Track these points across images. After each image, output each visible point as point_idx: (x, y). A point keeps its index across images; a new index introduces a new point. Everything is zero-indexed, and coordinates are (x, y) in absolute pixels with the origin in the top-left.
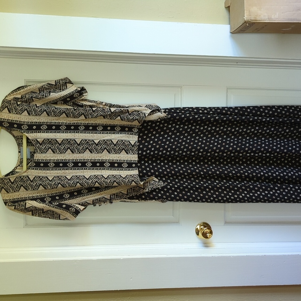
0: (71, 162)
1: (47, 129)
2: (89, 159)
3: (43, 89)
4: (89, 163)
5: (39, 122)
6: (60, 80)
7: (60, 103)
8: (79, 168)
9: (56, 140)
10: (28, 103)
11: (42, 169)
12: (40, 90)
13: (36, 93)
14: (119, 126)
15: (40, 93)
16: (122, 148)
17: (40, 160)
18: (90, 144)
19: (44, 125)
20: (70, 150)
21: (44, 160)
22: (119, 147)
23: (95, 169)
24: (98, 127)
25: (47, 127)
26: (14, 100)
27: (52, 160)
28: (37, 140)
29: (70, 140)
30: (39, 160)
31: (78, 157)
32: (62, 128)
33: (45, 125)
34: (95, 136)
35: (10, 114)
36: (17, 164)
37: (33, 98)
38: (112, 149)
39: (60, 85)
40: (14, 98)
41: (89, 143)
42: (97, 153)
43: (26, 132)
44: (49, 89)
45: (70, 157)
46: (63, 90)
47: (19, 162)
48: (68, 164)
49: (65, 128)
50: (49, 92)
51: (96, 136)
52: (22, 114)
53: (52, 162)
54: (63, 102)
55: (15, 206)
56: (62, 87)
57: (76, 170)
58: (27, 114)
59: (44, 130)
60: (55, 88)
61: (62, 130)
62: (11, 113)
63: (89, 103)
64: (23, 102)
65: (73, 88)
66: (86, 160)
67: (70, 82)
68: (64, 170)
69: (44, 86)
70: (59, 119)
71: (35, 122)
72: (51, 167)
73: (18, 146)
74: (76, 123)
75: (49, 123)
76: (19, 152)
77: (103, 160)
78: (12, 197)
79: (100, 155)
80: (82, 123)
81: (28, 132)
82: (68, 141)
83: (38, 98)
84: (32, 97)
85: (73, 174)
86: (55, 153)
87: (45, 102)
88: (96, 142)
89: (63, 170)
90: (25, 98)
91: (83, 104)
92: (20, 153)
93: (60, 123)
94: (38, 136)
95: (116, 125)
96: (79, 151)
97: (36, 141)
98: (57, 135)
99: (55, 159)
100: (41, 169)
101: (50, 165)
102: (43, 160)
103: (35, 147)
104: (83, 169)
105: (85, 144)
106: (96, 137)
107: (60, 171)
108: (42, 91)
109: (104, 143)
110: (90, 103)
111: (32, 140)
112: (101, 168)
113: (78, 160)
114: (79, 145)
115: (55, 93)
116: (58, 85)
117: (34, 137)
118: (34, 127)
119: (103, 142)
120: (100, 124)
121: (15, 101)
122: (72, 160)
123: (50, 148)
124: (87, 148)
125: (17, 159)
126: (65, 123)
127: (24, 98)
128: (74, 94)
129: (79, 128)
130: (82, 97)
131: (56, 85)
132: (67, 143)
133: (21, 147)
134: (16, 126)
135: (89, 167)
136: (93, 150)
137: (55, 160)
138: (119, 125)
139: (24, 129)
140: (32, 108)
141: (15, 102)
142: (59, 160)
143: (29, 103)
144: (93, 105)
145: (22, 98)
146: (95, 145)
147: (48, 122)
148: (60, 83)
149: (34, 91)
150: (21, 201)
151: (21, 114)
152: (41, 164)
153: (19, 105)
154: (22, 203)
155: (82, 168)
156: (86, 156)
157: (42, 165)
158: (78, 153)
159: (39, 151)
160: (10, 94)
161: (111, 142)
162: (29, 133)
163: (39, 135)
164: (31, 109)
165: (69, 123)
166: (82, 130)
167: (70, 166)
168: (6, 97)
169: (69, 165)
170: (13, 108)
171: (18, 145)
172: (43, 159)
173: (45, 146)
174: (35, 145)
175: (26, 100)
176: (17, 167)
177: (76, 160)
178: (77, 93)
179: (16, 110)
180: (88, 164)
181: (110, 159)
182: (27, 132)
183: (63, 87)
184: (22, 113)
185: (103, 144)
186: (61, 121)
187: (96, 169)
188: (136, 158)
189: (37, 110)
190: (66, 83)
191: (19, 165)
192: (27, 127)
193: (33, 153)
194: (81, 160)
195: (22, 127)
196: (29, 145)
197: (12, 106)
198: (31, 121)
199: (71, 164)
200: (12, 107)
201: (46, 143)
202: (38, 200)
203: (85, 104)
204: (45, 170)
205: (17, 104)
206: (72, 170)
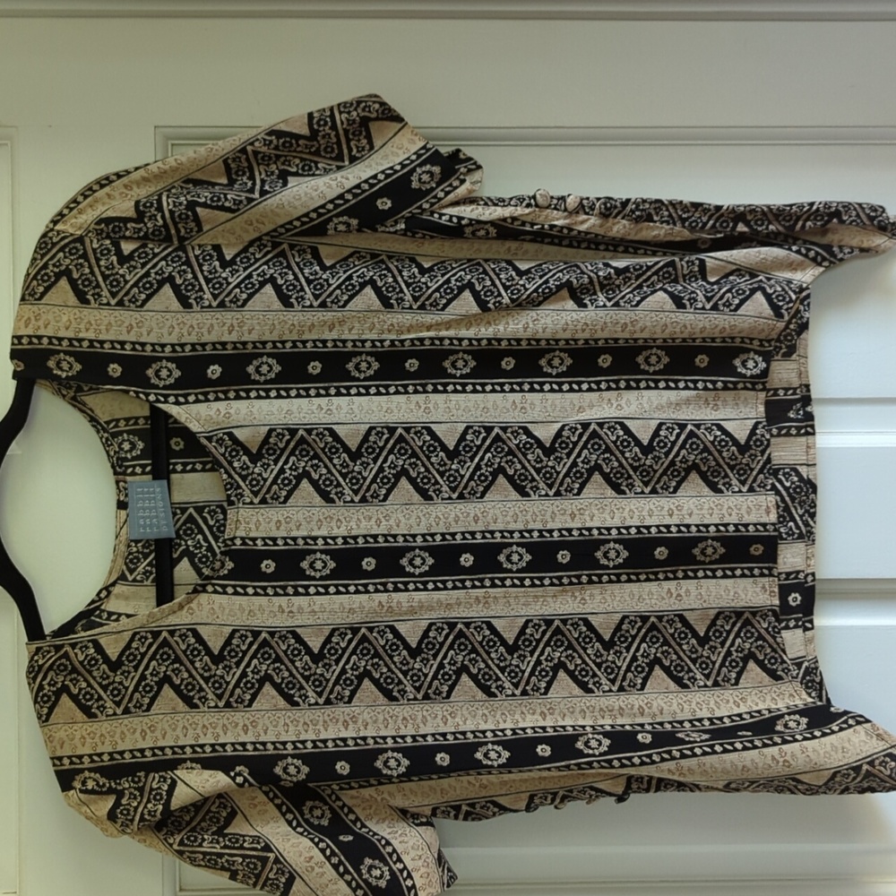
0: (421, 548)
1: (279, 379)
2: (512, 527)
3: (248, 160)
4: (514, 548)
5: (234, 343)
6: (332, 109)
7: (341, 228)
8: (463, 581)
9: (333, 433)
10: (176, 242)
11: (270, 591)
12: (233, 166)
13: (214, 185)
14: (658, 347)
15: (232, 182)
16: (684, 460)
17: (259, 542)
18: (513, 447)
19: (265, 359)
20: (412, 481)
21: (280, 542)
22: (671, 457)
23: (547, 582)
24: (548, 356)
25: (277, 368)
26: (99, 233)
27: (320, 542)
28: (231, 435)
29: (407, 430)
30: (254, 540)
31: (456, 522)
32: (357, 367)
33: (269, 355)
34: (532, 404)
35: (86, 312)
36: (110, 573)
37: (199, 210)
38: (632, 473)
39: (337, 136)
40: (97, 223)
41: (504, 443)
42: (551, 493)
43: (172, 399)
44: (278, 157)
45: (413, 521)
46: (353, 160)
47: (120, 561)
48: (404, 562)
49: (376, 366)
50: (279, 177)
51: (537, 403)
52: (149, 305)
53: (322, 552)
54: (354, 222)
55: (120, 794)
56: (348, 141)
57: (446, 588)
58: (176, 305)
59: (266, 382)
60: (310, 153)
61: (358, 380)
62: (88, 302)
63: (493, 208)
64: (146, 237)
65: (406, 144)
66: (498, 535)
67: (390, 115)
68: (386, 591)
69: (252, 144)
70: (342, 322)
71: (214, 344)
72: (314, 578)
73: (116, 473)
74: (432, 339)
75: (289, 345)
76: (122, 505)
77: (589, 529)
78: (107, 743)
79: (568, 504)
80: (460, 340)
81: (181, 399)
82: (395, 438)
83: (223, 208)
84: (192, 205)
85: (434, 615)
86: (333, 501)
87: (265, 230)
88: (545, 433)
89: (377, 591)
90: (159, 218)
91: (460, 219)
92: (123, 513)
93: (344, 342)
94: (234, 417)
95: (646, 340)
96: (459, 490)
97: (230, 443)
98: (333, 408)
99: (335, 532)
100: (264, 588)
101: (312, 566)
102: (274, 540)
103: (227, 472)
104: (483, 587)
105: (488, 450)
106: (538, 409)
107: (366, 596)
108: (239, 172)
109: (584, 438)
110: (499, 209)
111: (209, 439)
112: (578, 577)
113: (458, 537)
114: (453, 455)
115: (314, 175)
116: (324, 137)
117: (218, 424)
118: (212, 367)
119: (581, 436)
120: (557, 341)
121: (108, 237)
122: (423, 536)
123: (306, 474)
124: (501, 470)
125: (111, 542)
126: (373, 341)
127: (153, 217)
128: (414, 170)
129: (447, 364)
130: (456, 188)
131: (314, 134)
132: (389, 446)
133: (128, 478)
134: (120, 369)
135: (518, 571)
136: (533, 480)
137: (334, 538)
138: (659, 343)
139: (162, 384)
140: (202, 271)
141: (108, 242)
142: (355, 538)
143: (182, 239)
144: (514, 219)
145: (140, 216)
146: (539, 451)
147: (283, 342)
148: (334, 127)
149: (198, 176)
150: (150, 768)
151: (142, 306)
152: (265, 562)
153: (131, 257)
154: (154, 781)
155: (481, 580)
156: (497, 512)
157: (268, 566)
158: (455, 496)
159: (247, 492)
160: (75, 201)
161: (621, 433)
162: (187, 402)
163: (244, 411)
164: (195, 277)
165: (392, 341)
166: (462, 377)
167: (417, 571)
168: (55, 222)
169: (411, 562)
170: (100, 279)
171: (113, 467)
172: (272, 535)
173: (280, 464)
174: (225, 464)
175: (165, 225)
176: (113, 584)
177: (444, 539)
178: (428, 167)
179: (115, 284)
180: (508, 558)
181: (627, 524)
182: (176, 396)
183: (352, 143)
184: (149, 297)
185: (581, 444)
186: (350, 330)
187: (552, 584)
188: (768, 513)
189: (226, 279)
190: (365, 122)
191: (122, 577)
192: (177, 373)
193: (191, 510)
194: (473, 534)
195: (150, 372)
196: (189, 467)
197: (90, 267)
198: (193, 339)
199: (423, 559)
200: (92, 273)
201: (283, 450)
202: (238, 769)
203: (473, 216)
204: (287, 594)
205: (119, 252)
206: (426, 589)
